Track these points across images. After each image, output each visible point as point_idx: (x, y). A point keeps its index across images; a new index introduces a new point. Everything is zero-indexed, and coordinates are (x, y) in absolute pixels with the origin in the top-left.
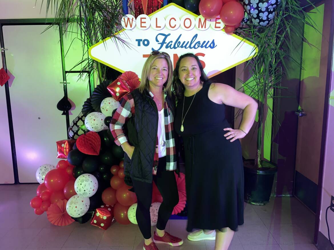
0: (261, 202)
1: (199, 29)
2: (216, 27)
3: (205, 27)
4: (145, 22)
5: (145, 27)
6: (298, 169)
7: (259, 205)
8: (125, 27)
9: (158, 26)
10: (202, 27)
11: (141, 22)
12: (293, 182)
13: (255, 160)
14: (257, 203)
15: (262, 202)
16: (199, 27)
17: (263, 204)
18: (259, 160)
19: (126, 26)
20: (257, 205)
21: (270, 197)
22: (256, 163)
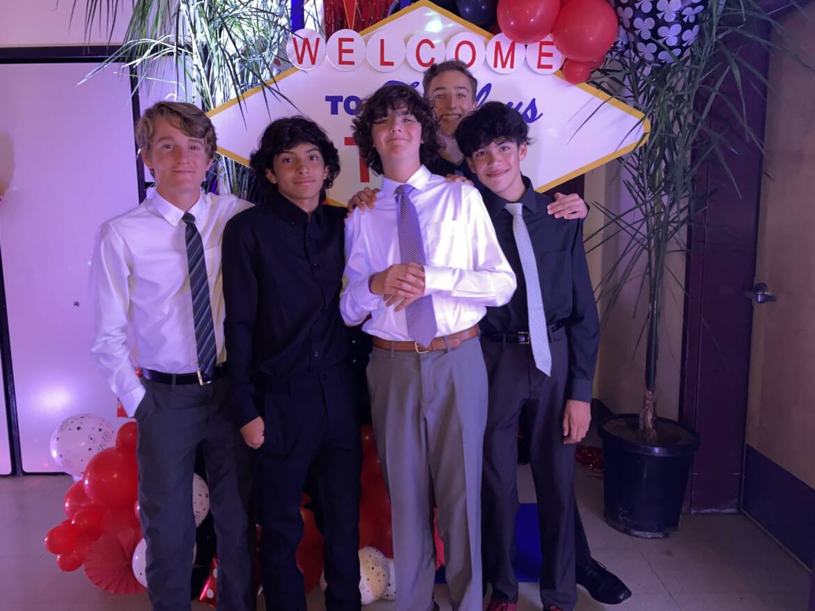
0: (656, 528)
1: (495, 69)
2: (540, 66)
3: (512, 66)
4: (351, 51)
5: (352, 63)
6: (753, 441)
7: (652, 538)
8: (296, 65)
9: (386, 60)
10: (504, 65)
11: (341, 51)
12: (738, 474)
13: (641, 416)
14: (647, 533)
15: (658, 531)
16: (495, 66)
17: (661, 536)
18: (650, 417)
19: (300, 61)
20: (647, 538)
21: (680, 517)
22: (641, 427)
